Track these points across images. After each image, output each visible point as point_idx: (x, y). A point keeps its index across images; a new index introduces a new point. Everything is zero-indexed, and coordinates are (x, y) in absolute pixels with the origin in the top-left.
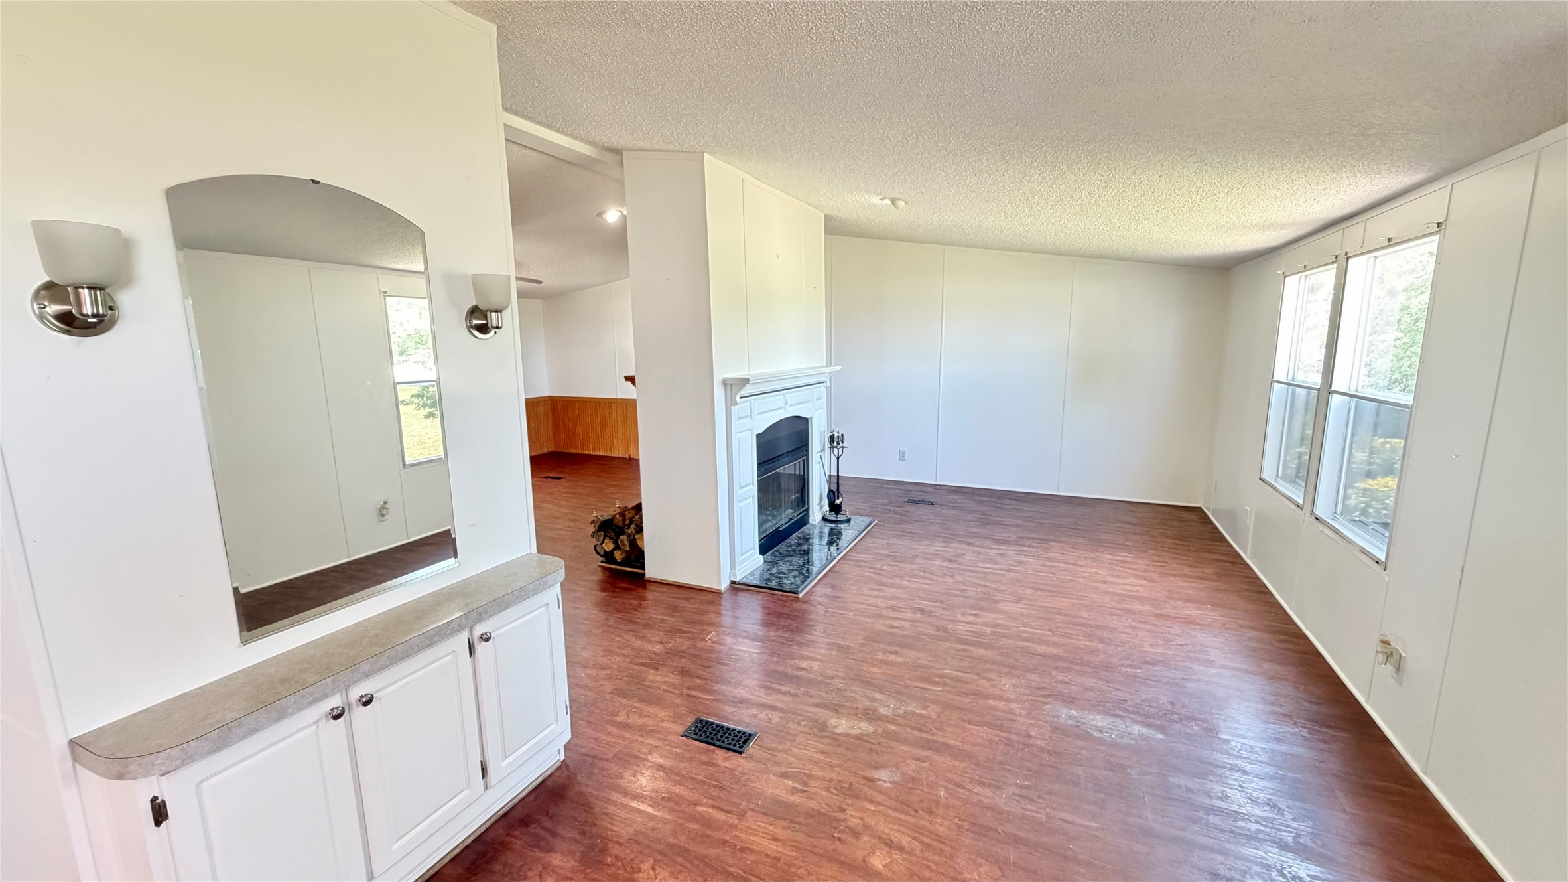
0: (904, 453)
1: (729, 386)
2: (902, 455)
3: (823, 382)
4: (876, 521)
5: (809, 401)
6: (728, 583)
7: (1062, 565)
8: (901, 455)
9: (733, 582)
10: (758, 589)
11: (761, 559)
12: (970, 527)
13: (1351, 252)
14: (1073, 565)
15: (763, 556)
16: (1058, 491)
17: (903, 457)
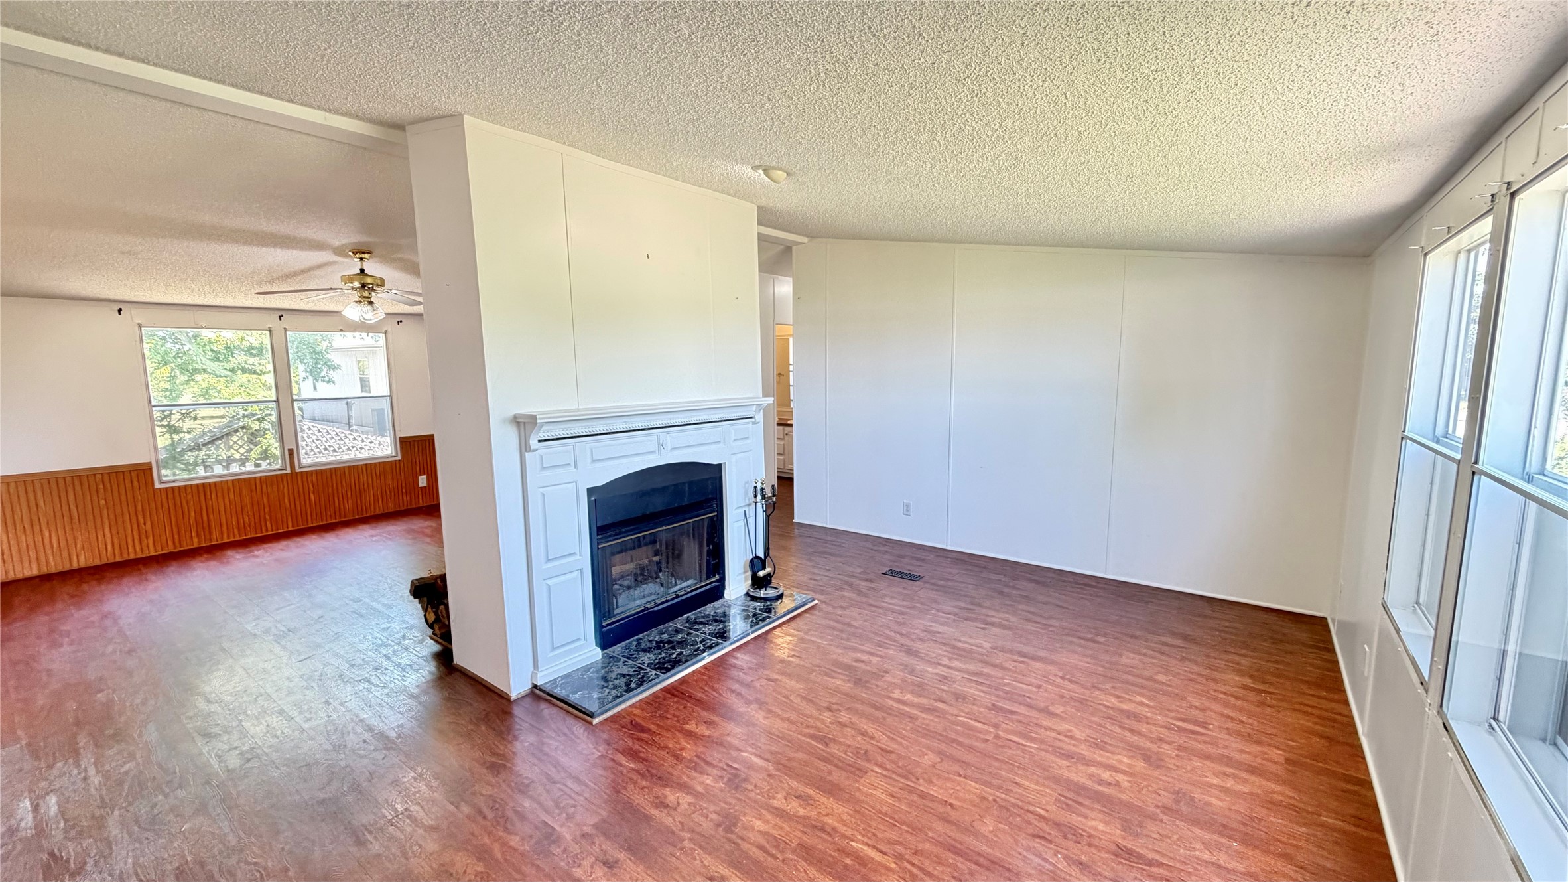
0: (908, 506)
1: (522, 425)
2: (907, 509)
3: (751, 418)
4: (816, 602)
5: (719, 442)
6: (530, 686)
7: (1022, 710)
8: (905, 509)
9: (535, 686)
10: (555, 701)
11: (597, 654)
12: (935, 622)
13: (1519, 182)
14: (1041, 711)
15: (603, 647)
16: (1105, 573)
17: (908, 511)
